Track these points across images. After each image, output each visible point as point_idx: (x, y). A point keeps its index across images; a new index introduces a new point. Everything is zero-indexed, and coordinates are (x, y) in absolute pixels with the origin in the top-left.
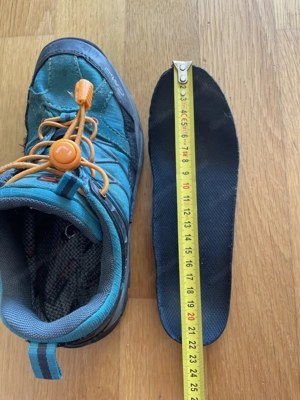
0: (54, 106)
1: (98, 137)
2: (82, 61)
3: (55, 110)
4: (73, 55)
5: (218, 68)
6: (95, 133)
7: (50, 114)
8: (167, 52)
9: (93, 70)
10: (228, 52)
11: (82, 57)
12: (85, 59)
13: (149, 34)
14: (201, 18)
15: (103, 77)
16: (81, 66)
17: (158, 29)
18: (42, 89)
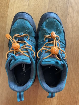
0: (48, 32)
1: (60, 41)
2: (56, 20)
3: (48, 33)
4: (54, 18)
5: (72, 17)
6: (59, 40)
7: (47, 34)
8: (59, 11)
9: (59, 23)
10: (75, 13)
11: (56, 19)
12: (57, 20)
13: (55, 5)
14: (69, 2)
15: (61, 25)
16: (56, 22)
17: (58, 4)
18: (45, 27)
